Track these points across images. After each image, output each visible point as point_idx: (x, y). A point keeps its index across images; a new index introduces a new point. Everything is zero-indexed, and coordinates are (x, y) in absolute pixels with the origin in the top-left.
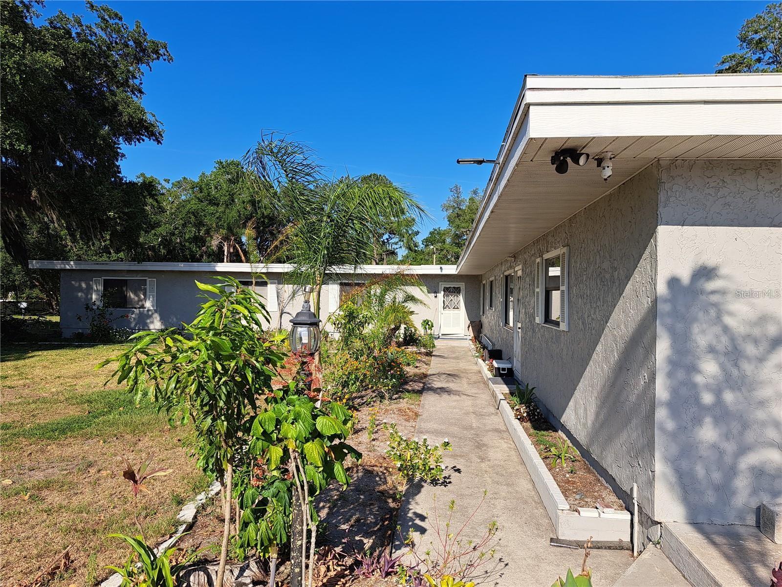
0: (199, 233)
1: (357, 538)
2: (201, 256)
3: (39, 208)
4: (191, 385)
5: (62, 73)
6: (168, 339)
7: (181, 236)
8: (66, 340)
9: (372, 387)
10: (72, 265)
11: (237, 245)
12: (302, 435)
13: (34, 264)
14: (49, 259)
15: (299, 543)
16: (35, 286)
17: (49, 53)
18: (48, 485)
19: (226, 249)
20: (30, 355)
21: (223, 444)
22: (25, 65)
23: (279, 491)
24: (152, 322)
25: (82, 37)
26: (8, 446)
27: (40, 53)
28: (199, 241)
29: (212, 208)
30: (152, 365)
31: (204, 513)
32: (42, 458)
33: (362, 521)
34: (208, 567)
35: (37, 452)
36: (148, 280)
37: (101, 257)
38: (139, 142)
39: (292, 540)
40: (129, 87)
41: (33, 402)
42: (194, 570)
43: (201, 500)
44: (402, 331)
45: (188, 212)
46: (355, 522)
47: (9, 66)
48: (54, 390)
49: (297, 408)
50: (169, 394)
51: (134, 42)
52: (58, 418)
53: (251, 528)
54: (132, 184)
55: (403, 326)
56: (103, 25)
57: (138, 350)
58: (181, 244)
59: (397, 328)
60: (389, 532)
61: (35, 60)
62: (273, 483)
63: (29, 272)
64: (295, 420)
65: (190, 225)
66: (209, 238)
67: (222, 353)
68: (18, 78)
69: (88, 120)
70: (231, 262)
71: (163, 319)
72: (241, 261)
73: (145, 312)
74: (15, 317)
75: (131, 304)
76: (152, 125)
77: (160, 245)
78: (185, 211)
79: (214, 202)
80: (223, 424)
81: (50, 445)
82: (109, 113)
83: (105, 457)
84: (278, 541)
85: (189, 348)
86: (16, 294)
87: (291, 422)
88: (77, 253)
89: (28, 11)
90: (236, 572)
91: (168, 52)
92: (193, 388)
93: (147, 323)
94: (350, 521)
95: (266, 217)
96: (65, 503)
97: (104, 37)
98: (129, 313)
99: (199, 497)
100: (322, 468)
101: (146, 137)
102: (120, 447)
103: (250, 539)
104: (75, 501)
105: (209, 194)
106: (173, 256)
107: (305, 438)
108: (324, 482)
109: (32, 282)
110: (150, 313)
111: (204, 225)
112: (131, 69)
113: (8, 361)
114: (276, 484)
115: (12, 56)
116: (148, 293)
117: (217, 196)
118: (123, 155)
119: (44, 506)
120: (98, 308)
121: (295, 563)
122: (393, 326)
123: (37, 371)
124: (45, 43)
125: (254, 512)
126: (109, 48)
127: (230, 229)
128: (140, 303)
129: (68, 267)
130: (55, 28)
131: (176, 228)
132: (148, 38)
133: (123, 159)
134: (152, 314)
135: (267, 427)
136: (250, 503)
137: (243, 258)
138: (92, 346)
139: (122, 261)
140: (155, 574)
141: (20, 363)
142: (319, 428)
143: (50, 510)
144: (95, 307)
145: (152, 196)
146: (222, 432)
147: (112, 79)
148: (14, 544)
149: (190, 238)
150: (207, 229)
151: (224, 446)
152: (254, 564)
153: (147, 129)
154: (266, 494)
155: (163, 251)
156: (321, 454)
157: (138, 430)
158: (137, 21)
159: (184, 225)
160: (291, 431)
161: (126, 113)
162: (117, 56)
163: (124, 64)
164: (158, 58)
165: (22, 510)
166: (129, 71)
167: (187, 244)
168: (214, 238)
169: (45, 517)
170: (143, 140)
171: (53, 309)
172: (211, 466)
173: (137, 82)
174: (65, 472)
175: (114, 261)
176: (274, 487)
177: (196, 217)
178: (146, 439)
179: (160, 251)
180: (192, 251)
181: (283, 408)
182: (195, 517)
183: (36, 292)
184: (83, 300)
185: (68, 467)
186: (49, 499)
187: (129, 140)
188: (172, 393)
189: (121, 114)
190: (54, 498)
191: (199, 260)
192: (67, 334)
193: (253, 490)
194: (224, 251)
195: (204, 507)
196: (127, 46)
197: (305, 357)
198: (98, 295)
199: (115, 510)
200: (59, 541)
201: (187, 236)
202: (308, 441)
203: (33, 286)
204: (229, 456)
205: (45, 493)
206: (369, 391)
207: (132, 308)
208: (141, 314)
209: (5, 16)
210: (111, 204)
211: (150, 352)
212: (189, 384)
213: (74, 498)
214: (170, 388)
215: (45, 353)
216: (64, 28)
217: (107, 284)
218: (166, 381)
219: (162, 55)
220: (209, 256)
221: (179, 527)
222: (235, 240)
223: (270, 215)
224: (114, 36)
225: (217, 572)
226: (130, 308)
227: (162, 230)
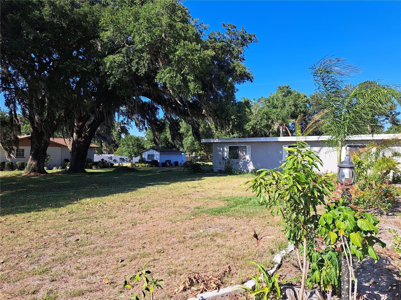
0: (268, 123)
1: (376, 293)
2: (269, 134)
3: (206, 117)
4: (287, 196)
5: (214, 58)
6: (274, 173)
7: (260, 125)
8: (215, 172)
9: (374, 207)
10: (217, 141)
11: (287, 128)
12: (349, 228)
13: (203, 141)
14: (207, 138)
15: (347, 287)
16: (202, 150)
17: (210, 50)
18: (216, 235)
19: (281, 130)
20: (203, 178)
21: (302, 227)
22: (201, 57)
23: (332, 257)
24: (249, 166)
25: (220, 40)
26: (200, 216)
27: (206, 51)
28: (268, 127)
29: (275, 110)
30: (267, 185)
31: (285, 261)
32: (213, 223)
33: (378, 283)
34: (294, 287)
35: (210, 220)
36: (247, 146)
37: (226, 136)
38: (244, 83)
39: (342, 284)
40: (239, 58)
41: (207, 198)
42: (288, 288)
43: (283, 254)
44: (391, 174)
45: (264, 113)
46: (373, 283)
47: (196, 59)
48: (213, 194)
49: (346, 214)
50: (275, 200)
51: (241, 37)
52: (216, 206)
53: (317, 273)
54: (240, 103)
55: (392, 171)
56: (228, 32)
57: (260, 178)
58: (260, 129)
59: (388, 172)
60: (397, 294)
61: (205, 54)
62: (328, 252)
63: (200, 144)
64: (344, 220)
65: (264, 119)
66: (273, 125)
67: (301, 181)
68: (199, 63)
69: (224, 76)
70: (284, 136)
71: (254, 164)
72: (289, 136)
73: (246, 161)
74: (197, 162)
75: (240, 157)
76: (249, 74)
77: (250, 130)
78: (261, 113)
79: (275, 107)
80: (302, 217)
81: (214, 217)
82: (231, 72)
83: (237, 226)
84: (333, 283)
85: (285, 178)
86: (196, 153)
87: (342, 220)
88: (218, 135)
89: (202, 34)
90: (309, 294)
91: (255, 38)
92: (288, 197)
93: (247, 166)
94: (370, 282)
95: (302, 112)
96: (224, 244)
97: (229, 38)
98: (239, 161)
99: (282, 252)
100: (362, 248)
101: (246, 80)
102: (242, 222)
103: (316, 279)
104: (228, 244)
105: (273, 103)
106: (256, 135)
107: (351, 230)
108: (362, 256)
109: (201, 148)
110: (248, 161)
111: (270, 119)
112: (240, 49)
113: (195, 180)
114: (330, 252)
115: (196, 54)
116: (247, 153)
117: (277, 104)
118: (238, 90)
119: (216, 244)
120: (227, 159)
121: (344, 297)
122: (385, 171)
123: (207, 186)
124: (208, 46)
125: (318, 265)
126: (231, 42)
127: (283, 120)
128: (244, 157)
129: (215, 141)
130: (211, 39)
131: (258, 121)
132: (247, 34)
133: (238, 91)
134: (249, 162)
135: (328, 221)
136: (316, 260)
137: (290, 134)
138: (225, 176)
139: (235, 138)
140: (271, 285)
141: (200, 181)
142: (359, 225)
143: (219, 246)
144: (226, 159)
145: (249, 107)
146: (302, 221)
147: (232, 56)
148: (207, 258)
149: (264, 126)
150: (272, 121)
151: (302, 229)
152: (318, 292)
153: (247, 76)
154: (324, 257)
155: (252, 133)
156: (361, 240)
157: (249, 216)
158: (243, 27)
159: (261, 120)
160: (342, 225)
161: (238, 69)
162: (234, 45)
163: (237, 48)
164: (251, 42)
165: (208, 244)
166: (239, 51)
167: (263, 129)
168: (275, 125)
169: (217, 248)
170: (245, 82)
171: (209, 159)
172: (292, 238)
173: (242, 55)
174: (222, 230)
175: (231, 138)
176: (329, 254)
177: (267, 115)
178: (253, 220)
179: (250, 133)
180: (265, 132)
181: (336, 212)
182: (281, 262)
183: (202, 152)
184: (221, 155)
185: (223, 228)
186: (218, 241)
187: (239, 82)
188: (277, 199)
189: (236, 71)
190: (219, 241)
191: (268, 136)
192: (216, 170)
193: (317, 253)
194: (280, 131)
195: (285, 258)
196: (238, 39)
197: (348, 185)
198: (227, 153)
199: (245, 251)
200: (224, 261)
201: (263, 125)
202: (353, 232)
203: (201, 150)
204: (305, 234)
205: (215, 238)
206: (373, 209)
207: (241, 159)
208: (244, 162)
209: (194, 38)
210: (232, 113)
211: (266, 178)
212: (286, 195)
213: (227, 242)
214: (276, 197)
215: (208, 178)
216: (214, 38)
217: (230, 148)
218: (274, 193)
219: (253, 40)
220: (273, 134)
221: (275, 265)
222: (286, 125)
223: (304, 111)
224: (233, 36)
225: (299, 291)
226: (240, 159)
227: (251, 123)
